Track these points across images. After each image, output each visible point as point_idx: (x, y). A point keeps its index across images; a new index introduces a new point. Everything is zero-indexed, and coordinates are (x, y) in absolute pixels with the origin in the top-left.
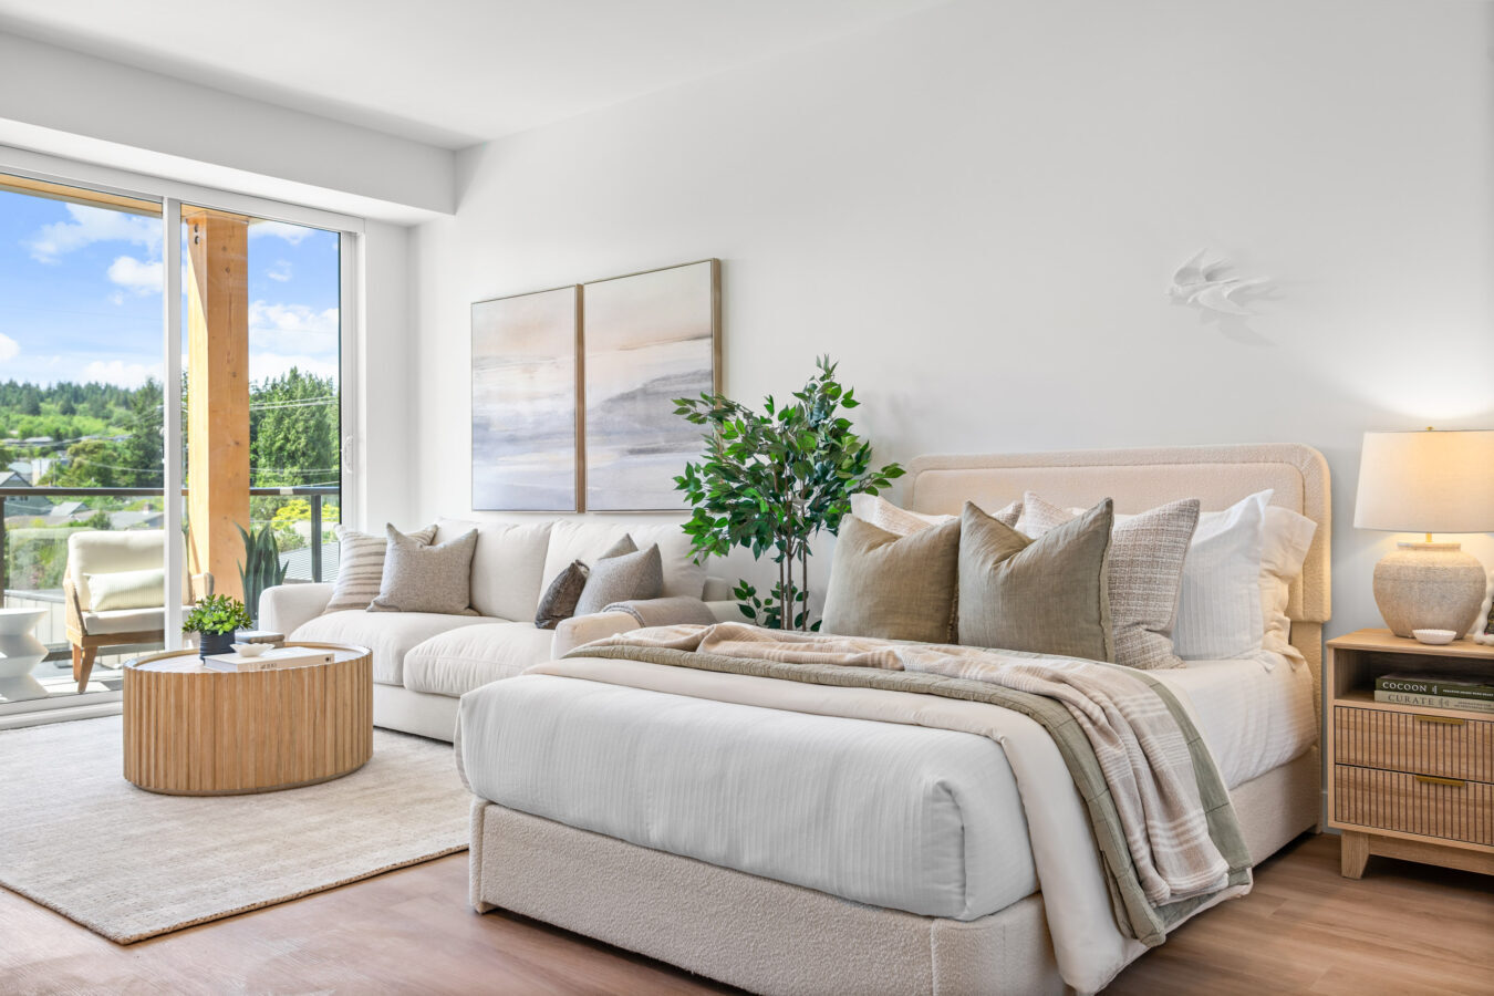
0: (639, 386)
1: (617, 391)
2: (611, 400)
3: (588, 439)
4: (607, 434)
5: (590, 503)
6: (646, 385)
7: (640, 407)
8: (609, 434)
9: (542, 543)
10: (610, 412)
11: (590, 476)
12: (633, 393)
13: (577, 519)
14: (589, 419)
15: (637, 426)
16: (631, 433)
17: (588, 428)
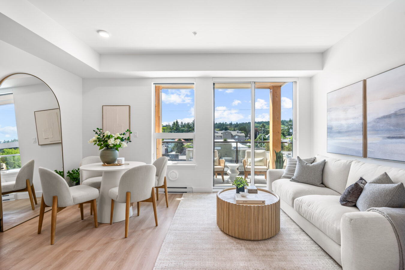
0: (393, 112)
1: (381, 115)
2: (379, 119)
3: (368, 133)
4: (376, 131)
5: (369, 155)
6: (396, 112)
7: (393, 120)
8: (378, 131)
9: (347, 168)
10: (378, 122)
11: (369, 145)
12: (390, 115)
13: (363, 160)
14: (368, 125)
15: (392, 128)
16: (389, 130)
17: (368, 129)
